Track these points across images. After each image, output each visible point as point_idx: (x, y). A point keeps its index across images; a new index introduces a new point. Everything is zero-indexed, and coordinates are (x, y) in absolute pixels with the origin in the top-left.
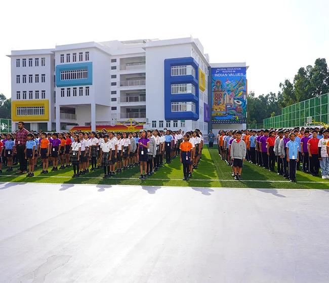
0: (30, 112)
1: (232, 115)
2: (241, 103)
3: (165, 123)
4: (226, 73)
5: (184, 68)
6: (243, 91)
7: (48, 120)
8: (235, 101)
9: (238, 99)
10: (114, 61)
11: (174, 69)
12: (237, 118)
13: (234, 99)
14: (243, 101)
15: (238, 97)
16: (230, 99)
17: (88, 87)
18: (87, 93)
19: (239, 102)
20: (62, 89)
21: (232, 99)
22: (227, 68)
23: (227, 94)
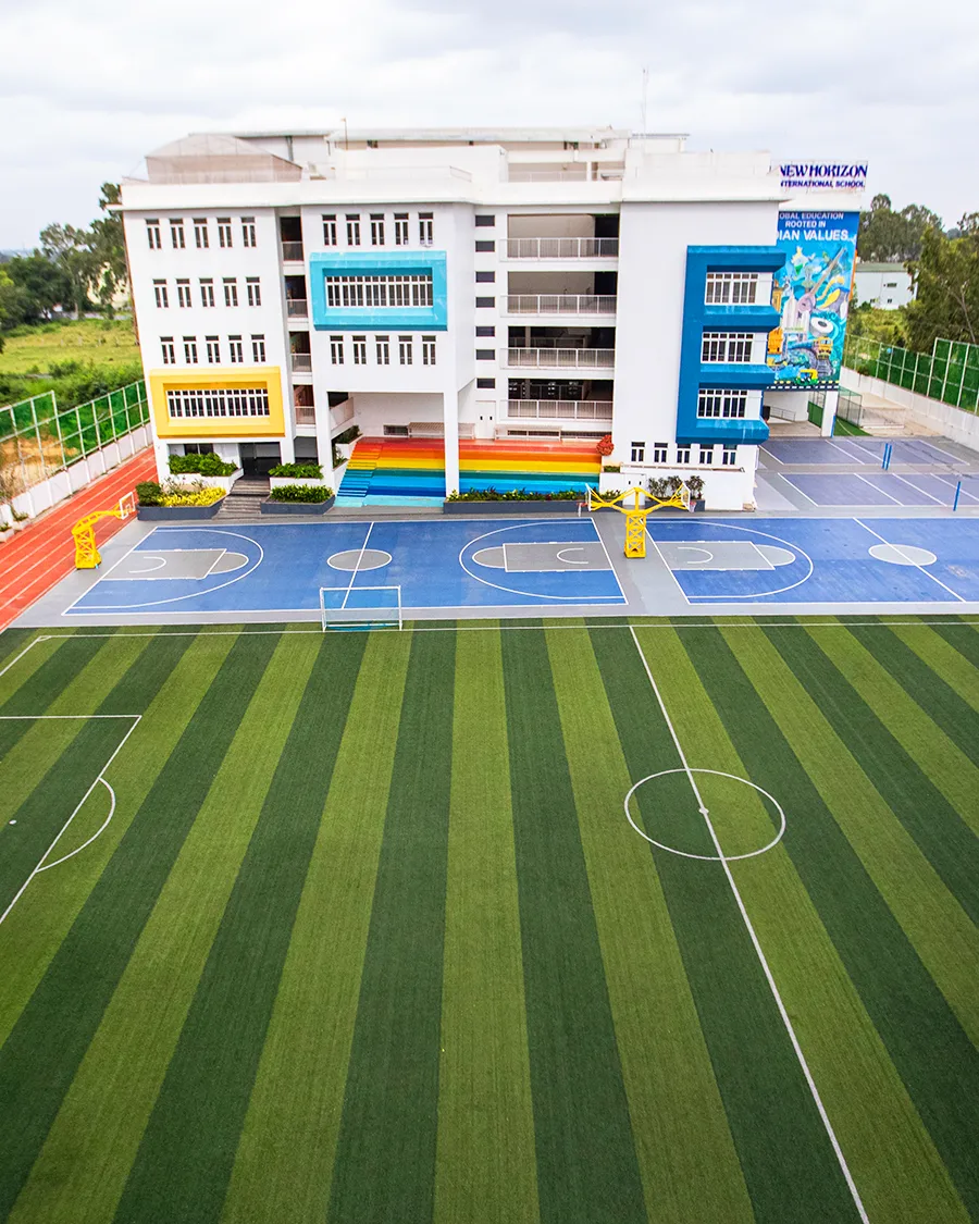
0: (216, 408)
1: (800, 365)
2: (830, 326)
3: (672, 451)
4: (796, 229)
5: (749, 281)
6: (842, 289)
7: (283, 435)
8: (815, 321)
9: (824, 315)
10: (485, 221)
11: (715, 280)
12: (815, 377)
13: (812, 315)
14: (837, 321)
15: (822, 308)
16: (800, 315)
17: (433, 339)
18: (430, 356)
19: (825, 325)
20: (333, 338)
21: (806, 314)
22: (800, 213)
23: (792, 297)
